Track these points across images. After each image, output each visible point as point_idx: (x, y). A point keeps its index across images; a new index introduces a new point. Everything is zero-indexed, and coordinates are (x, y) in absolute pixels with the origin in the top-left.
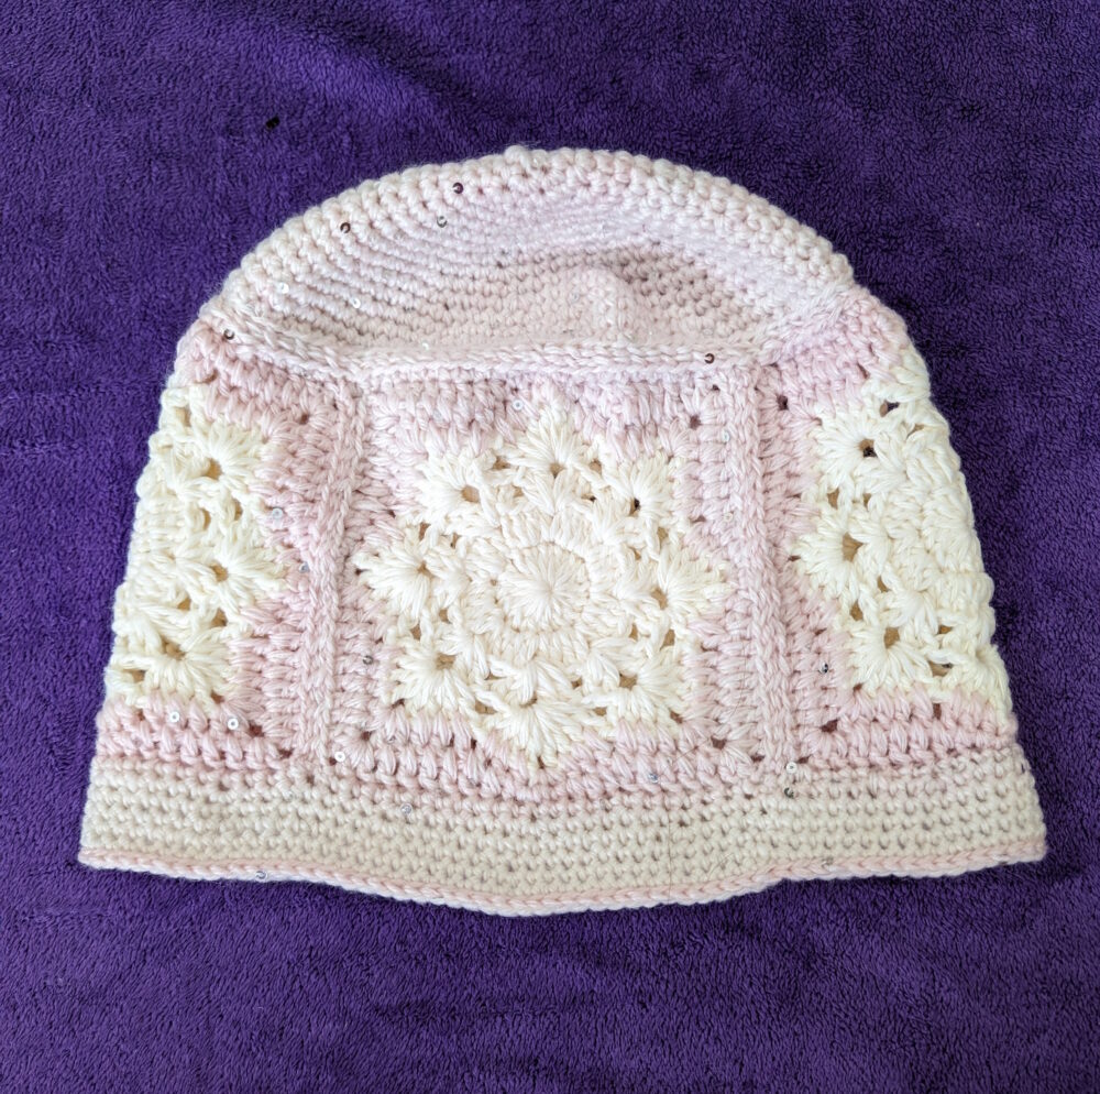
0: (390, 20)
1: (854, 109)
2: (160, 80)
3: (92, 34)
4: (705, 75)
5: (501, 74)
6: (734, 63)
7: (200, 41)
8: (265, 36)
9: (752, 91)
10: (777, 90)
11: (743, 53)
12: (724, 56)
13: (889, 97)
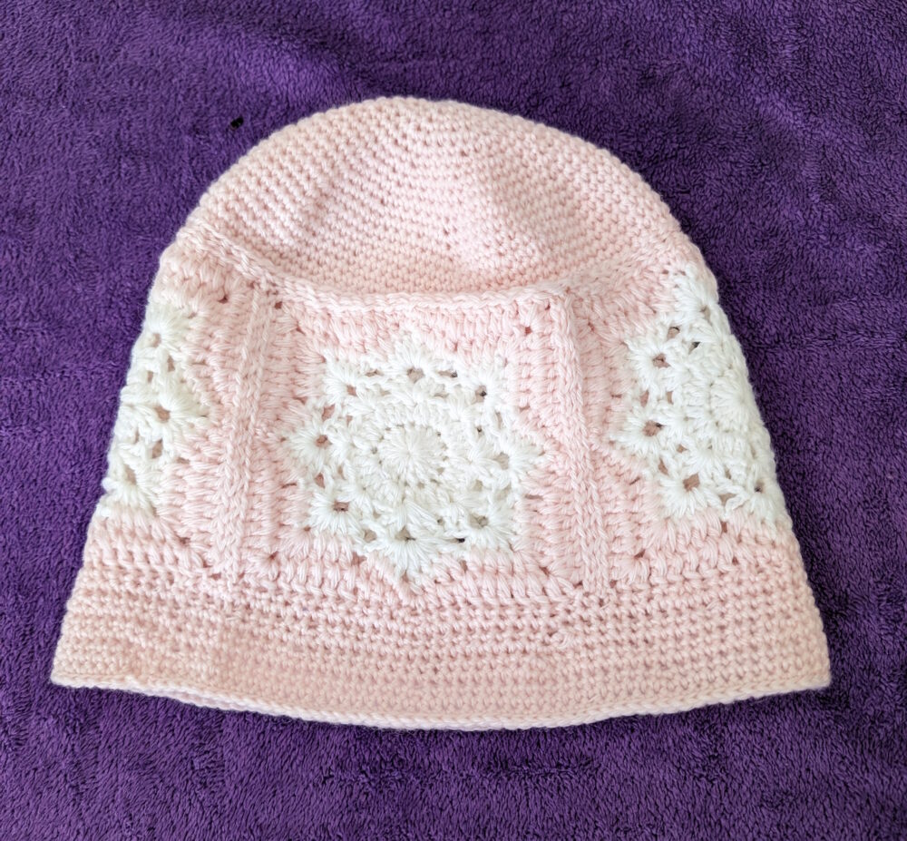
0: (350, 28)
1: (794, 113)
2: (131, 83)
3: (69, 41)
4: (651, 80)
5: (455, 79)
6: (678, 69)
7: (171, 48)
8: (231, 43)
9: (695, 96)
10: (719, 94)
11: (687, 60)
12: (668, 63)
13: (828, 101)
